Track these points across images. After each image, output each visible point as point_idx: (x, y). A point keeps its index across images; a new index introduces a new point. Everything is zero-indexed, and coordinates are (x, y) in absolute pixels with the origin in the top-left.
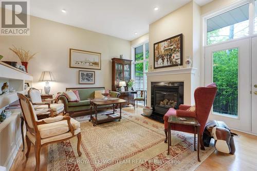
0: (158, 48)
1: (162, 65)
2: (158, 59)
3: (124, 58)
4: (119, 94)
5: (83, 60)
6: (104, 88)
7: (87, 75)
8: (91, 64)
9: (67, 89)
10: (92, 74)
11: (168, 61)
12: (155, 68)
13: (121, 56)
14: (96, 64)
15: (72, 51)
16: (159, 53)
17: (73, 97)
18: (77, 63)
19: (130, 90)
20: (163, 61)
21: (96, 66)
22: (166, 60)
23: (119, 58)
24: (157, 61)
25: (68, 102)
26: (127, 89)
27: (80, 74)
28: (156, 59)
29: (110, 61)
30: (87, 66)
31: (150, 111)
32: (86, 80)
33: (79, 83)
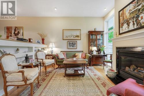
0: (123, 14)
1: (127, 30)
2: (123, 24)
3: (97, 30)
4: (90, 56)
5: (70, 35)
6: (83, 51)
7: (72, 43)
8: (75, 37)
9: (61, 51)
10: (75, 43)
11: (134, 24)
12: (120, 34)
13: (95, 29)
14: (77, 36)
15: (64, 30)
16: (123, 19)
17: (61, 56)
18: (67, 37)
19: (102, 54)
20: (129, 25)
21: (78, 37)
22: (131, 24)
23: (94, 30)
24: (122, 27)
25: (58, 59)
26: (100, 52)
27: (68, 43)
28: (120, 25)
29: (87, 34)
30: (72, 38)
31: (113, 75)
32: (71, 47)
33: (68, 49)
